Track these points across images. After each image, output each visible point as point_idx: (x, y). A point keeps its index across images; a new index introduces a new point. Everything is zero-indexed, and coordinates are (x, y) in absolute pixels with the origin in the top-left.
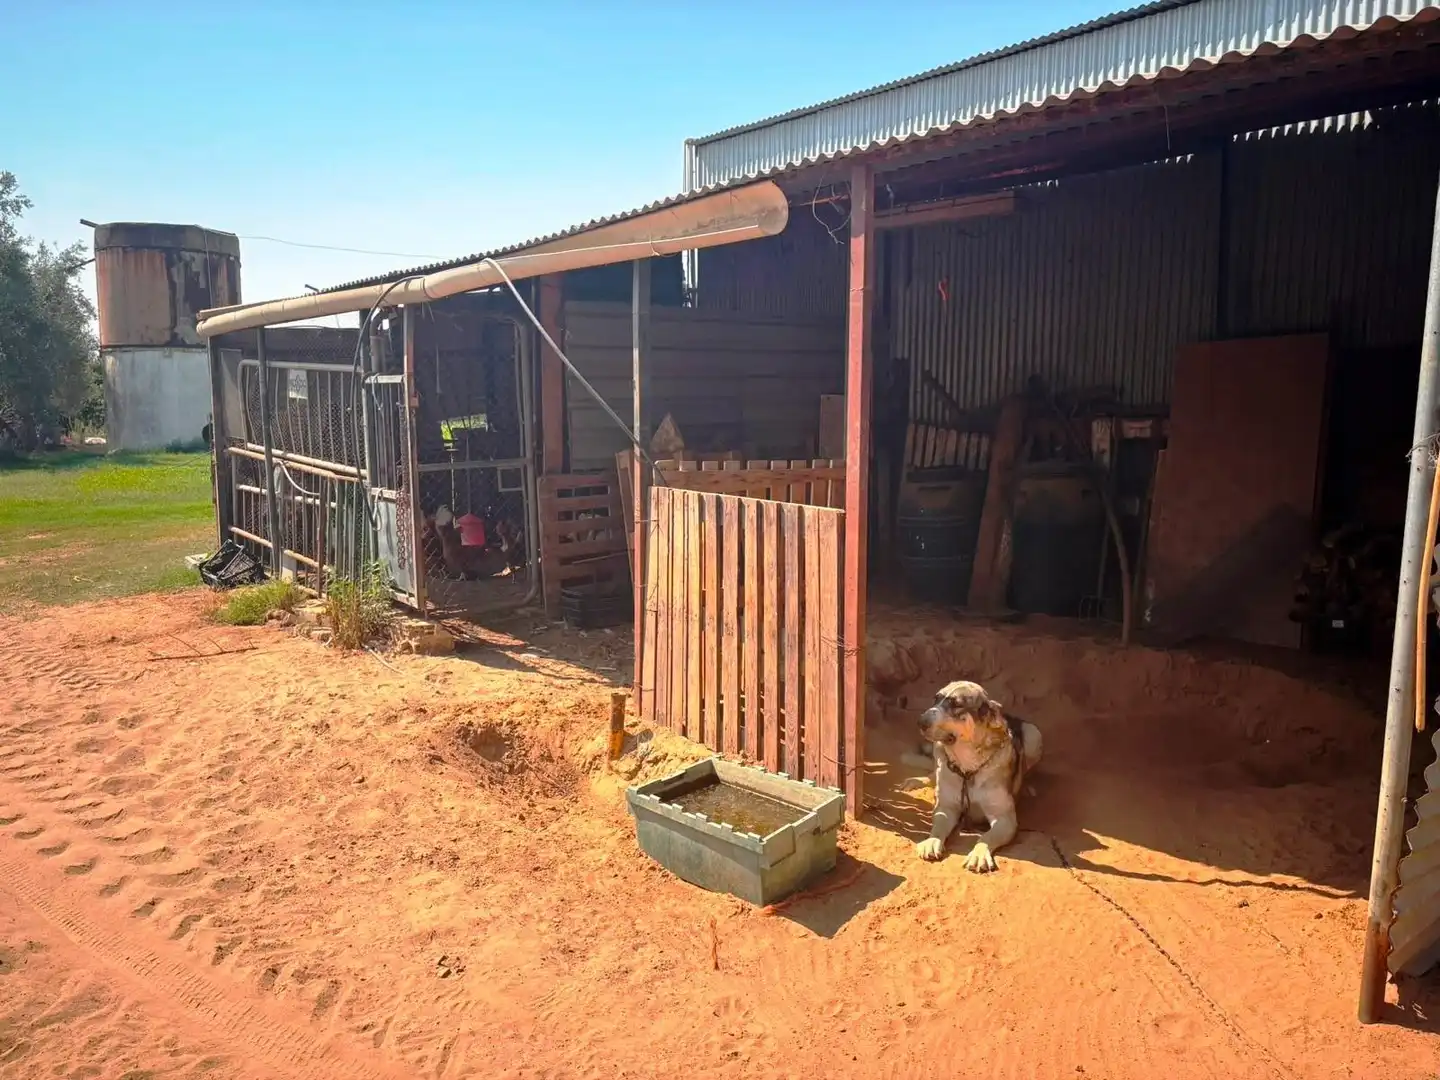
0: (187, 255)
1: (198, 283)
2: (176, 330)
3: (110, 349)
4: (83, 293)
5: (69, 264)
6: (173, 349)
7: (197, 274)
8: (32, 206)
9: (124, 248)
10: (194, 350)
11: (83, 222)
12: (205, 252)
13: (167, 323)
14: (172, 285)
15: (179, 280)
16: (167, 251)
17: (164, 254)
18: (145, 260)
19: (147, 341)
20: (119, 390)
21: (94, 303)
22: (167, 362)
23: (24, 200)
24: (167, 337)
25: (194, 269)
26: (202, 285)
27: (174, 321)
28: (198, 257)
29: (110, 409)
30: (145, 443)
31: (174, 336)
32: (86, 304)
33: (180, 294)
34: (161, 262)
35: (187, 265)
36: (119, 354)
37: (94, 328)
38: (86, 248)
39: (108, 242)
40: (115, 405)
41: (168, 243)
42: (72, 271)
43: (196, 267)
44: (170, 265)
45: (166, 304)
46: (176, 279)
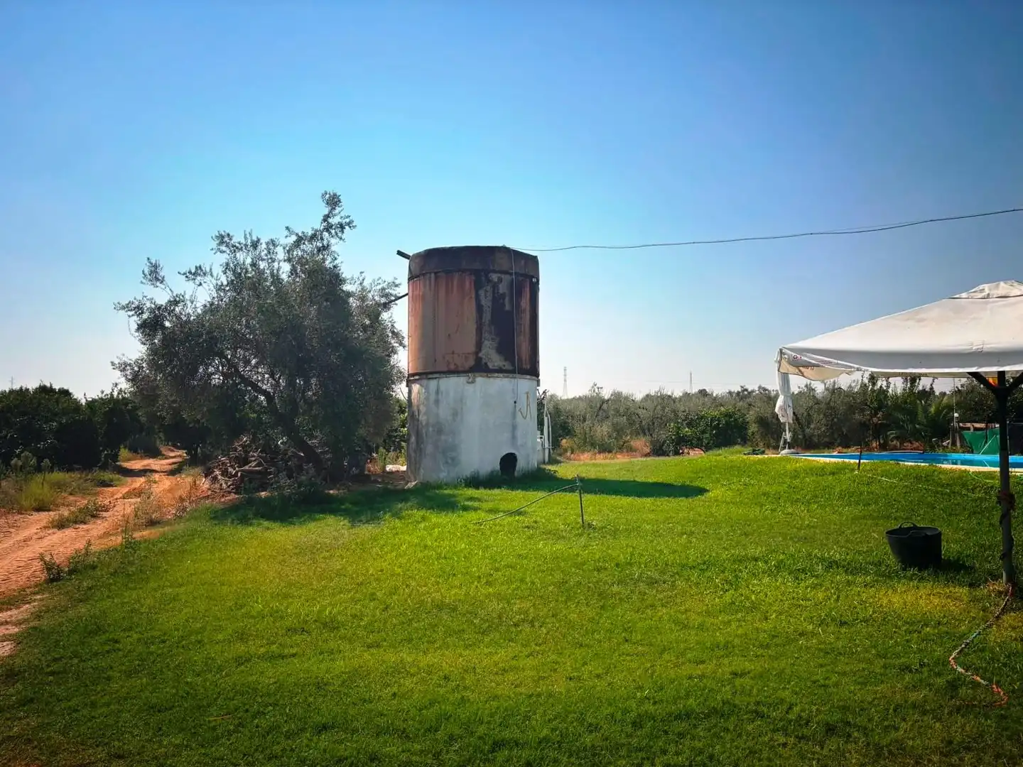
0: (495, 277)
1: (504, 305)
2: (480, 355)
3: (417, 377)
4: (395, 325)
5: (383, 300)
6: (477, 374)
7: (503, 296)
8: (354, 227)
9: (436, 273)
10: (496, 375)
11: (400, 253)
12: (511, 274)
13: (472, 348)
14: (480, 308)
15: (486, 302)
16: (476, 273)
17: (473, 278)
18: (455, 283)
19: (452, 367)
20: (423, 418)
21: (405, 333)
22: (470, 388)
23: (348, 220)
24: (471, 362)
25: (501, 291)
26: (507, 307)
27: (479, 345)
28: (506, 278)
29: (413, 439)
30: (443, 475)
31: (478, 360)
32: (396, 335)
33: (487, 317)
34: (470, 283)
35: (495, 286)
36: (425, 382)
37: (402, 360)
38: (400, 284)
39: (422, 268)
40: (418, 435)
41: (477, 266)
42: (386, 306)
43: (503, 288)
44: (478, 286)
45: (472, 327)
46: (483, 302)
